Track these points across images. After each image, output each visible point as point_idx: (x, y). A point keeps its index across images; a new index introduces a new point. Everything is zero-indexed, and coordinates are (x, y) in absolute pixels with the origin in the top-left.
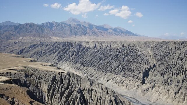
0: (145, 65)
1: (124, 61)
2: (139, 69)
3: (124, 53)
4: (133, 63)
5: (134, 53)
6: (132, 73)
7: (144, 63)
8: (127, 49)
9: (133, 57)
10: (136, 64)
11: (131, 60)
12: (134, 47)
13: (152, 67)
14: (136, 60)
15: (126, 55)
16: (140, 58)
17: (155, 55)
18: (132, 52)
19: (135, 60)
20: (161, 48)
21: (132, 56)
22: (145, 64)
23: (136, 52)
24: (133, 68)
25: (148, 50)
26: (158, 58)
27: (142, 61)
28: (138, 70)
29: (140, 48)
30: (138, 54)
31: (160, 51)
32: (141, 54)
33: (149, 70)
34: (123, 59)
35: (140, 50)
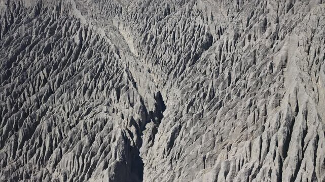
0: (115, 105)
1: (9, 73)
2: (85, 140)
3: (15, 35)
4: (51, 92)
5: (59, 36)
6: (42, 162)
7: (108, 94)
8: (30, 20)
9: (55, 55)
10: (65, 95)
11: (42, 74)
12: (58, 9)
13: (151, 107)
14: (68, 70)
15: (24, 47)
16: (89, 63)
17: (148, 44)
18: (52, 33)
19: (64, 73)
20: (166, 15)
21: (48, 50)
22: (113, 96)
23: (67, 29)
24: (50, 130)
25: (115, 24)
26: (166, 57)
27: (95, 77)
28: (77, 147)
29: (84, 12)
30: (77, 41)
31: (168, 27)
32: (92, 41)
33: (140, 128)
34: (9, 65)
35: (84, 22)
